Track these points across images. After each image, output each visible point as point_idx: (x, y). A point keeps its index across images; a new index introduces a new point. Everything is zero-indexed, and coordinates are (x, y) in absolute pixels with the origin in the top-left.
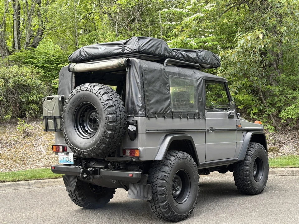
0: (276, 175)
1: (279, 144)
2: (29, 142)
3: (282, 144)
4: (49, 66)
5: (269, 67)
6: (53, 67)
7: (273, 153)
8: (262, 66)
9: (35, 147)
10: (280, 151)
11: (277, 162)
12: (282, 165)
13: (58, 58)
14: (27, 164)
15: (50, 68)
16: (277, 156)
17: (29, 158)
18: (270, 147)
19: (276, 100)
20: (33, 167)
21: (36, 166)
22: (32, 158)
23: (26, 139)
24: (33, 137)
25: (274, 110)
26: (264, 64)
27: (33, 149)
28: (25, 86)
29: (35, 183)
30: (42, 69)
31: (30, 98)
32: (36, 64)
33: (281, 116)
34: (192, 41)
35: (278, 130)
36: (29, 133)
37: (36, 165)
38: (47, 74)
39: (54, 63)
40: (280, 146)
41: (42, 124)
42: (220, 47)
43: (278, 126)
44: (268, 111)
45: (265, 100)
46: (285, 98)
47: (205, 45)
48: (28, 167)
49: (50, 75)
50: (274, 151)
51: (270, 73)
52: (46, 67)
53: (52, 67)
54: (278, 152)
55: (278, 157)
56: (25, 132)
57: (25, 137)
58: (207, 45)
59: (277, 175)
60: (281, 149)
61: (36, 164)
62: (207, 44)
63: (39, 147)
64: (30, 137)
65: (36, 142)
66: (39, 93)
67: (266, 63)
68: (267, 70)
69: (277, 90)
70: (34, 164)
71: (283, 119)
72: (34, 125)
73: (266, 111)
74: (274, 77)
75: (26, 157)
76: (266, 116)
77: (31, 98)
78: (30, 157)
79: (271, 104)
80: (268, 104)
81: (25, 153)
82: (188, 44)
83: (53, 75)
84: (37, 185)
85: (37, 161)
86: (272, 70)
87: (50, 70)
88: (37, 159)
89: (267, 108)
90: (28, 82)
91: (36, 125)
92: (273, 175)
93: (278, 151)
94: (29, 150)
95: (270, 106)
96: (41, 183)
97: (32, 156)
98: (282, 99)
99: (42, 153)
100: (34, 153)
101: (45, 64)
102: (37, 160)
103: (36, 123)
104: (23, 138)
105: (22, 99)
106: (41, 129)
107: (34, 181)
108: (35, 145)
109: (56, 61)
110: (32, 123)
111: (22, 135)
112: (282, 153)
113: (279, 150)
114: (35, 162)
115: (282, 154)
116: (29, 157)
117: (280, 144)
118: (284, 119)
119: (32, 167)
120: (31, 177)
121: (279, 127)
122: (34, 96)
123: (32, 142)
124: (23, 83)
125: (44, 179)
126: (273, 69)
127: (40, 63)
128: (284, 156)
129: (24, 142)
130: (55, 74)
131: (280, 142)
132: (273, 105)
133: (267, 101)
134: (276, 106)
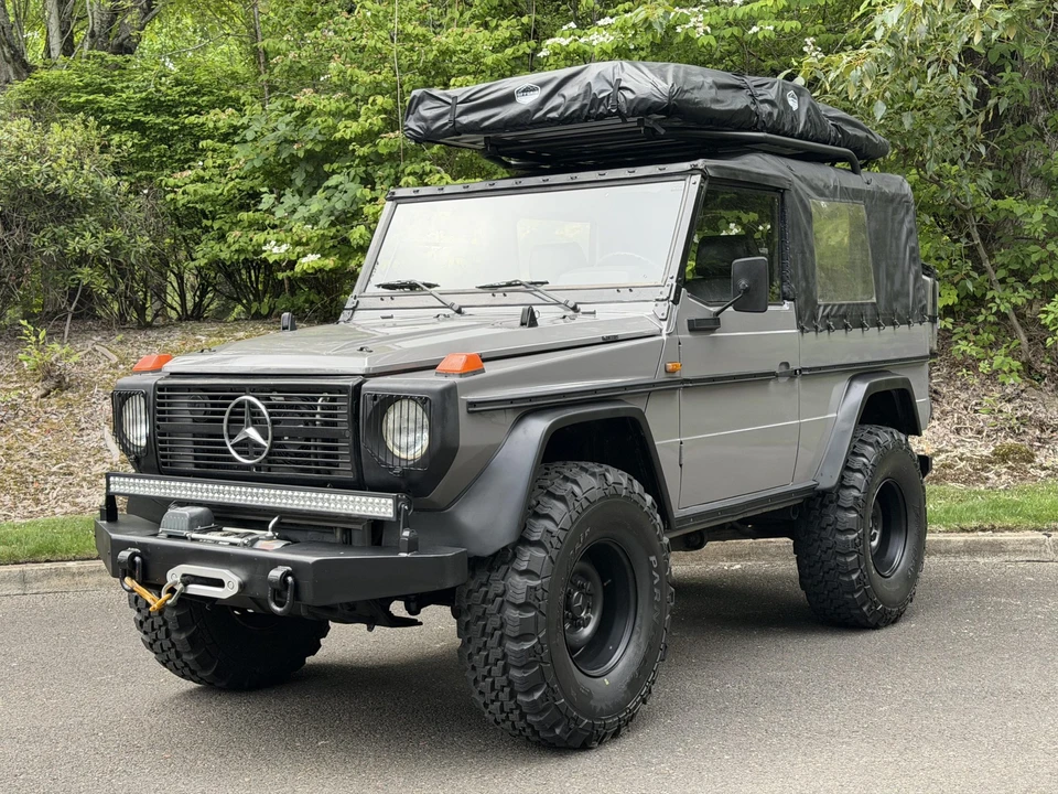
0: (1007, 557)
1: (1038, 432)
2: (64, 411)
3: (1049, 432)
4: (159, 121)
5: (1018, 124)
6: (176, 127)
7: (1009, 468)
8: (981, 118)
9: (84, 433)
10: (1037, 460)
11: (1017, 504)
12: (1036, 518)
13: (195, 93)
14: (42, 497)
15: (166, 130)
16: (1021, 479)
17: (54, 473)
18: (998, 444)
19: (1035, 258)
20: (64, 511)
21: (75, 504)
22: (65, 474)
23: (52, 401)
24: (81, 392)
25: (1020, 297)
26: (988, 113)
27: (75, 438)
28: (53, 196)
29: (47, 575)
30: (135, 133)
31: (72, 244)
32: (113, 112)
33: (1048, 321)
34: (693, 20)
35: (1037, 377)
36: (67, 380)
37: (77, 500)
38: (155, 154)
39: (178, 110)
40: (1039, 440)
41: (121, 342)
42: (813, 44)
43: (1042, 362)
44: (998, 301)
45: (991, 257)
47: (751, 32)
48: (45, 507)
49: (165, 156)
50: (1014, 460)
51: (1016, 150)
52: (151, 128)
53: (174, 124)
54: (1029, 465)
55: (1029, 484)
56: (48, 376)
57: (49, 392)
58: (755, 34)
59: (1012, 558)
60: (1044, 452)
61: (78, 497)
62: (755, 29)
63: (99, 434)
64: (70, 395)
65: (89, 411)
66: (106, 226)
67: (996, 107)
68: (1006, 136)
69: (1038, 217)
70: (70, 498)
71: (1054, 331)
72: (90, 349)
73: (993, 298)
74: (1038, 164)
75: (44, 470)
76: (992, 318)
77: (74, 245)
78: (61, 468)
79: (1013, 273)
80: (1002, 273)
81: (42, 454)
82: (679, 30)
83: (177, 157)
84: (55, 582)
85: (82, 487)
86: (1029, 138)
87: (167, 138)
88: (84, 479)
89: (998, 287)
90: (64, 181)
91: (97, 348)
92: (995, 560)
93: (1030, 462)
94: (58, 441)
95: (1012, 280)
96: (73, 575)
97: (68, 466)
99: (106, 454)
100: (77, 457)
101: (146, 114)
102: (84, 484)
103: (99, 338)
104: (43, 396)
105: (44, 246)
106: (114, 362)
107: (48, 565)
108: (83, 426)
109: (187, 104)
110: (86, 339)
111: (39, 385)
112: (1045, 469)
113: (1033, 456)
114: (74, 490)
115: (1043, 474)
116: (54, 469)
117: (1042, 431)
119: (57, 510)
120: (39, 552)
121: (1043, 365)
122: (88, 234)
123: (76, 411)
124: (44, 185)
126: (1031, 131)
127: (127, 110)
128: (1050, 480)
129: (46, 413)
130: (186, 153)
131: (1042, 426)
132: (1022, 276)
133: (999, 259)
134: (1035, 279)
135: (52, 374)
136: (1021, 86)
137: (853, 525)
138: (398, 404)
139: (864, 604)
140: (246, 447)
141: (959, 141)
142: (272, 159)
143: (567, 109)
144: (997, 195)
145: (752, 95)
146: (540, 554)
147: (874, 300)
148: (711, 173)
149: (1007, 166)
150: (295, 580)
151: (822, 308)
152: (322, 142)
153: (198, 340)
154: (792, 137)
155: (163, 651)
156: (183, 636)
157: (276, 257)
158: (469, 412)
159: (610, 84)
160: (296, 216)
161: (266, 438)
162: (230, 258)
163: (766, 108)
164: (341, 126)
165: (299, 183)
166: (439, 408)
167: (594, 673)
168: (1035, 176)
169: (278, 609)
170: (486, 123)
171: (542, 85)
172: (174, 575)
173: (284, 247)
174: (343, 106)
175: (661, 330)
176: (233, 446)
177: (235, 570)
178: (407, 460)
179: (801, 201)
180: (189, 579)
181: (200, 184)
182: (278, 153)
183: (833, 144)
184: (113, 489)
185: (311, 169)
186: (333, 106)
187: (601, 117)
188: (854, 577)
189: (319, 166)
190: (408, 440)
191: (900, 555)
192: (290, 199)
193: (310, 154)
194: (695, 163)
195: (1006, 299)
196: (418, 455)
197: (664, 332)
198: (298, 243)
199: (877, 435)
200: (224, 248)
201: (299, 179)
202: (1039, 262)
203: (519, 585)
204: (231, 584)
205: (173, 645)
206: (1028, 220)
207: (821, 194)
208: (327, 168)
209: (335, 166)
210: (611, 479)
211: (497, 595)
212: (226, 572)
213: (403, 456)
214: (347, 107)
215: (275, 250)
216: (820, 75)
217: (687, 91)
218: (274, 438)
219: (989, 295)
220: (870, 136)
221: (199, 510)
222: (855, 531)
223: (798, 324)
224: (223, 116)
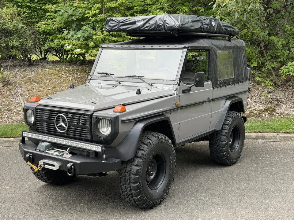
0: (266, 140)
1: (277, 103)
2: (8, 91)
3: (280, 103)
4: (34, 5)
5: (277, 14)
6: (39, 8)
7: (268, 113)
8: (265, 14)
9: (14, 98)
10: (276, 111)
11: (270, 125)
12: (275, 129)
14: (3, 117)
15: (36, 8)
16: (271, 117)
17: (6, 110)
18: (266, 106)
19: (279, 54)
20: (9, 121)
21: (12, 119)
22: (9, 110)
23: (5, 88)
24: (13, 86)
25: (274, 65)
26: (267, 13)
27: (12, 99)
28: (5, 30)
29: (5, 142)
30: (27, 9)
31: (10, 43)
32: (21, 3)
33: (281, 72)
35: (277, 86)
36: (9, 82)
37: (13, 118)
38: (33, 15)
39: (40, 2)
40: (277, 105)
41: (24, 71)
43: (279, 82)
44: (268, 66)
45: (267, 53)
46: (288, 52)
48: (4, 120)
49: (36, 15)
50: (270, 111)
51: (276, 22)
52: (32, 7)
53: (38, 6)
54: (274, 112)
55: (273, 118)
56: (4, 81)
57: (4, 86)
59: (268, 141)
60: (278, 108)
61: (13, 117)
63: (18, 98)
64: (10, 87)
65: (16, 91)
66: (20, 38)
67: (270, 11)
68: (273, 17)
69: (280, 43)
70: (11, 118)
71: (283, 75)
72: (15, 73)
73: (267, 65)
74: (281, 25)
75: (3, 109)
76: (266, 70)
77: (11, 44)
78: (8, 108)
79: (272, 57)
80: (270, 57)
81: (3, 104)
83: (39, 16)
84: (7, 144)
85: (14, 114)
86: (279, 18)
87: (37, 10)
88: (14, 112)
89: (268, 61)
90: (8, 25)
91: (17, 72)
92: (263, 141)
93: (274, 111)
94: (7, 100)
95: (272, 60)
96: (12, 142)
97: (10, 108)
98: (285, 53)
99: (21, 104)
100: (12, 105)
101: (31, 3)
102: (15, 113)
103: (18, 69)
104: (3, 87)
105: (2, 44)
106: (22, 77)
107: (5, 139)
108: (14, 96)
110: (14, 69)
111: (1, 83)
112: (278, 114)
113: (275, 110)
114: (12, 115)
115: (277, 115)
116: (6, 109)
117: (278, 102)
118: (284, 75)
119: (7, 121)
120: (3, 135)
121: (279, 83)
122: (15, 41)
123: (12, 91)
124: (2, 26)
125: (16, 137)
126: (280, 16)
127: (25, 2)
128: (279, 117)
129: (3, 92)
130: (42, 15)
131: (278, 101)
132: (276, 58)
133: (269, 54)
134: (279, 60)
135: (5, 81)
136: (277, 5)
137: (225, 140)
138: (102, 120)
139: (227, 160)
140: (61, 127)
141: (259, 21)
142: (67, 20)
143: (150, 27)
144: (269, 35)
145: (202, 23)
146: (140, 160)
147: (233, 77)
148: (190, 48)
149: (273, 25)
150: (74, 167)
151: (219, 81)
152: (81, 16)
153: (46, 70)
154: (213, 33)
155: (38, 175)
156: (43, 172)
157: (68, 49)
158: (122, 123)
159: (163, 21)
160: (74, 38)
161: (66, 126)
162: (55, 47)
163: (206, 26)
164: (87, 12)
165: (74, 27)
166: (114, 122)
167: (154, 189)
168: (280, 29)
169: (70, 174)
170: (128, 29)
171: (144, 20)
172: (41, 162)
173: (70, 46)
174: (87, 6)
175: (175, 93)
176: (57, 127)
177: (58, 162)
178: (105, 135)
179: (215, 52)
180: (45, 164)
181: (46, 25)
182: (68, 18)
183: (224, 34)
184: (24, 135)
185: (78, 23)
186: (84, 5)
187: (160, 30)
188: (225, 153)
189: (80, 23)
190: (105, 130)
191: (237, 146)
192: (72, 32)
193: (77, 19)
194: (185, 45)
195: (271, 64)
196: (108, 134)
197: (176, 94)
198: (74, 45)
199: (233, 114)
200: (53, 44)
201: (74, 26)
202: (280, 55)
203: (135, 169)
204: (56, 166)
205: (41, 174)
206: (278, 44)
207: (220, 49)
208: (82, 23)
209: (85, 23)
210: (160, 137)
211: (129, 171)
212: (55, 163)
213: (104, 134)
214: (88, 6)
215: (68, 47)
216: (221, 4)
217: (184, 24)
218: (68, 126)
219: (266, 64)
220: (234, 30)
221: (48, 144)
222: (225, 141)
223: (212, 87)
224: (52, 7)
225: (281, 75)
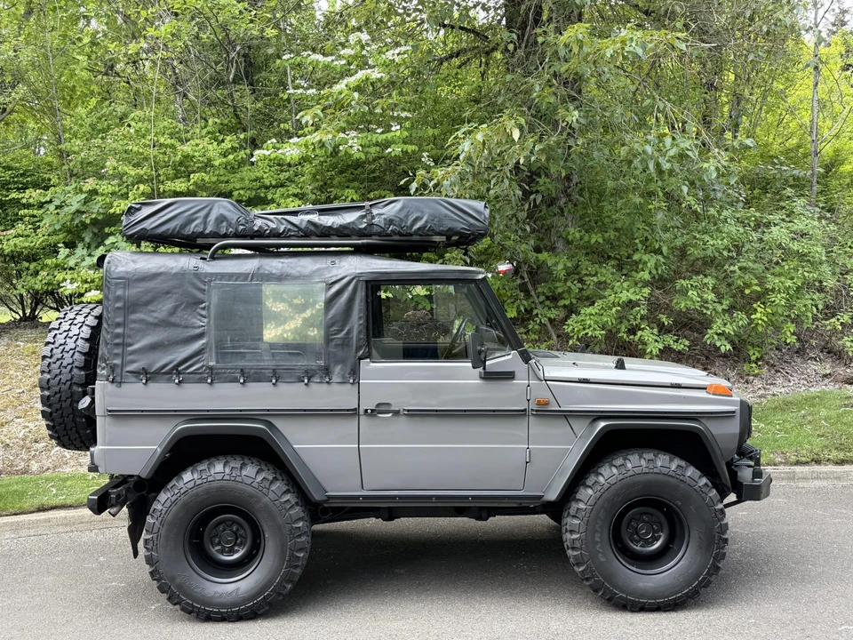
5: (549, 206)
8: (526, 207)
13: (22, 175)
19: (560, 290)
25: (553, 314)
26: (530, 204)
33: (569, 330)
34: (351, 141)
42: (428, 156)
44: (540, 316)
45: (535, 289)
46: (580, 285)
47: (387, 151)
51: (548, 222)
58: (390, 153)
62: (389, 150)
67: (535, 200)
68: (542, 213)
69: (560, 267)
71: (572, 337)
73: (537, 314)
74: (561, 229)
76: (537, 327)
79: (547, 298)
80: (542, 298)
82: (341, 148)
86: (555, 215)
89: (539, 306)
95: (548, 303)
98: (573, 287)
109: (15, 183)
118: (575, 337)
126: (556, 210)
132: (554, 298)
133: (540, 290)
134: (562, 303)
136: (550, 186)
141: (514, 220)
142: (68, 223)
144: (537, 250)
149: (543, 231)
152: (103, 214)
153: (18, 346)
157: (70, 292)
160: (83, 264)
162: (42, 288)
164: (115, 204)
165: (87, 240)
168: (559, 237)
173: (76, 284)
174: (117, 189)
181: (21, 239)
182: (72, 220)
185: (96, 231)
186: (110, 189)
189: (101, 229)
192: (80, 251)
193: (95, 222)
195: (545, 314)
198: (86, 282)
200: (38, 282)
201: (88, 237)
202: (563, 292)
206: (555, 268)
208: (107, 230)
209: (113, 229)
214: (120, 190)
215: (69, 286)
216: (427, 181)
219: (535, 312)
224: (34, 194)
225: (568, 337)
